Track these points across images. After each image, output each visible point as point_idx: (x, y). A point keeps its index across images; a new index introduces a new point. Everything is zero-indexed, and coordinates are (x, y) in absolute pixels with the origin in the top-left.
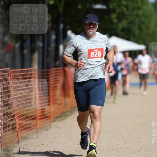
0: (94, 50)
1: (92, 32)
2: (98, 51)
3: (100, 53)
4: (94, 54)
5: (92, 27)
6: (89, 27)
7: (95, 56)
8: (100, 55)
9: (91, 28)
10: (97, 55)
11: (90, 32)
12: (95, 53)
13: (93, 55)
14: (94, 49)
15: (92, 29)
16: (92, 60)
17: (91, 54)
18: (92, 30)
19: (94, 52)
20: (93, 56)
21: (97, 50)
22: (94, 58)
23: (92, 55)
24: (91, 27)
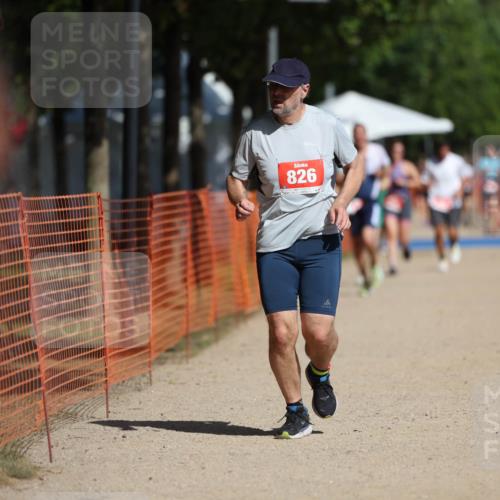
2: (306, 169)
3: (311, 172)
7: (301, 181)
8: (312, 178)
10: (306, 178)
12: (299, 172)
13: (295, 179)
14: (297, 163)
17: (287, 177)
19: (296, 170)
20: (294, 182)
22: (297, 186)
23: (292, 180)
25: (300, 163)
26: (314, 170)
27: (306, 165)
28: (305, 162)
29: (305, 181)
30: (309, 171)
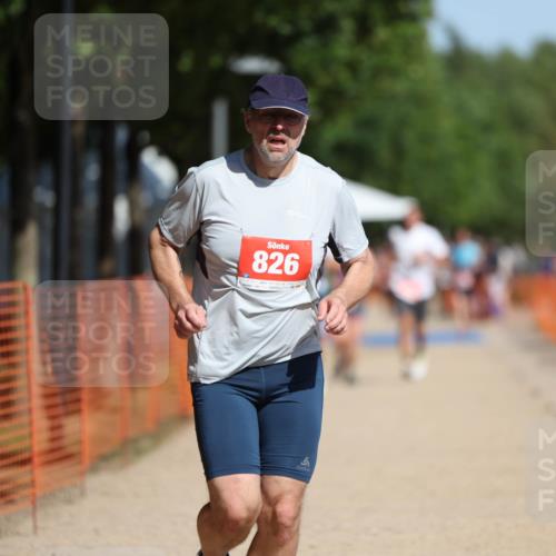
0: (271, 245)
1: (279, 150)
2: (285, 253)
3: (293, 259)
4: (270, 262)
5: (283, 131)
7: (273, 270)
8: (291, 268)
9: (277, 132)
10: (281, 267)
12: (273, 256)
13: (265, 266)
14: (273, 240)
15: (282, 136)
16: (255, 284)
17: (253, 260)
18: (283, 142)
19: (270, 252)
20: (263, 270)
21: (282, 246)
22: (266, 276)
23: (260, 266)
24: (280, 127)
25: (279, 242)
26: (296, 256)
27: (287, 247)
28: (286, 242)
29: (280, 272)
30: (289, 256)
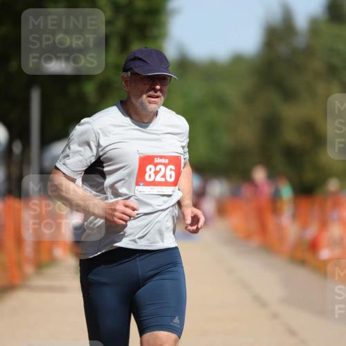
0: (156, 161)
2: (166, 165)
3: (171, 170)
4: (156, 173)
5: (159, 90)
6: (147, 87)
7: (159, 179)
8: (171, 176)
10: (164, 176)
11: (150, 103)
12: (158, 168)
13: (153, 175)
14: (157, 157)
16: (148, 189)
17: (146, 172)
19: (156, 165)
20: (152, 179)
21: (163, 161)
22: (154, 184)
23: (150, 176)
25: (161, 157)
26: (173, 167)
27: (167, 161)
28: (165, 157)
29: (163, 180)
30: (169, 167)
